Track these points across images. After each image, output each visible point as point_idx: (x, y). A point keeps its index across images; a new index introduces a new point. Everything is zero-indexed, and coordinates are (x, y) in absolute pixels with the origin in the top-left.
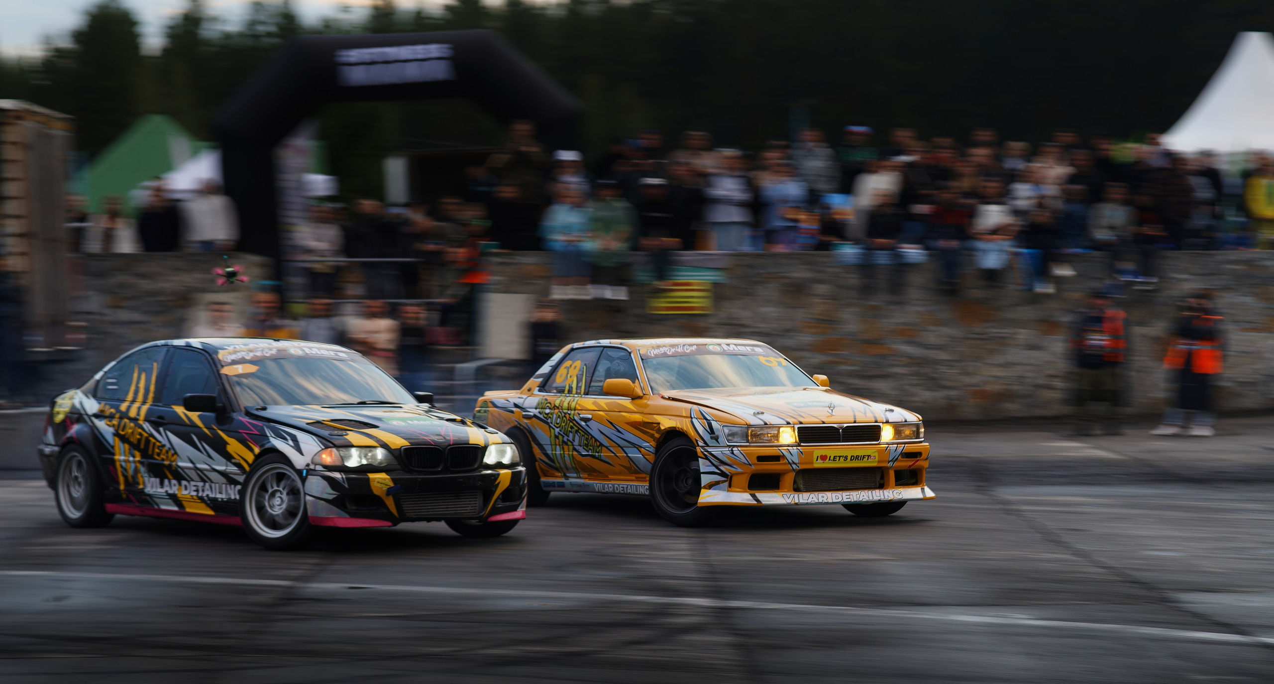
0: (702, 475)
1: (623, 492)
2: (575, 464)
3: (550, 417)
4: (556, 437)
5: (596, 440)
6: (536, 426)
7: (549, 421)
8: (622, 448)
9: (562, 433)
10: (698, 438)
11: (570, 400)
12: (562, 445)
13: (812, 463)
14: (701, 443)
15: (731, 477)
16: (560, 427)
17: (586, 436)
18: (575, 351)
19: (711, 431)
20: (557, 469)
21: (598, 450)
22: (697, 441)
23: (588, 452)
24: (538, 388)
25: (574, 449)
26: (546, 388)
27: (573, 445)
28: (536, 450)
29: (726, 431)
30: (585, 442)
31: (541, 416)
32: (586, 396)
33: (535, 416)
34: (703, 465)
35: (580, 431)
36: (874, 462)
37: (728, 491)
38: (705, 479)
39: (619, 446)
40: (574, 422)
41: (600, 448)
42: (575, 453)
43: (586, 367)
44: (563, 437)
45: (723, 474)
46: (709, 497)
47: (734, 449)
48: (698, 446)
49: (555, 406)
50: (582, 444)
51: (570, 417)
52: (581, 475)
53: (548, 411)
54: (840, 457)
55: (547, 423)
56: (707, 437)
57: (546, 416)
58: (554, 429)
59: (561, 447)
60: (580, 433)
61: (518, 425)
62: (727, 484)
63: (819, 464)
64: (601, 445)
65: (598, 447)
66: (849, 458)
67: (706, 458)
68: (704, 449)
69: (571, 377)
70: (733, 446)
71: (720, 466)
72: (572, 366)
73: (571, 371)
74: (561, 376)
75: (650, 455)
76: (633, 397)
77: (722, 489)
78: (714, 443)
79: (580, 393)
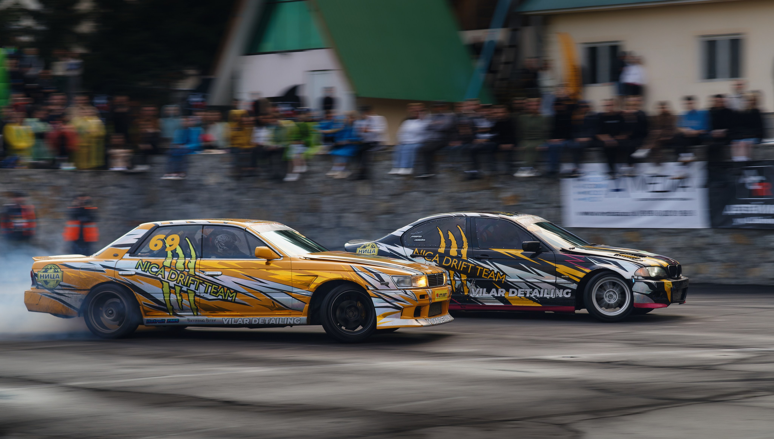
0: (375, 309)
1: (263, 323)
2: (195, 305)
3: (159, 274)
4: (170, 287)
5: (229, 289)
6: (140, 281)
7: (160, 276)
8: (265, 293)
9: (180, 285)
10: (368, 285)
11: (185, 262)
12: (180, 293)
13: (435, 299)
14: (371, 288)
15: (403, 309)
16: (177, 280)
17: (214, 286)
18: (160, 228)
19: (381, 280)
20: (167, 311)
21: (231, 296)
22: (367, 287)
23: (217, 297)
24: (129, 254)
25: (196, 295)
26: (136, 253)
27: (195, 292)
28: (141, 298)
29: (396, 279)
30: (213, 290)
31: (148, 274)
32: (202, 259)
33: (137, 273)
34: (376, 302)
35: (205, 283)
37: (401, 318)
38: (378, 312)
39: (261, 292)
40: (196, 277)
41: (234, 294)
42: (197, 298)
44: (181, 287)
45: (396, 307)
46: (383, 323)
47: (407, 291)
48: (369, 289)
49: (164, 266)
50: (209, 291)
51: (188, 273)
52: (199, 314)
53: (155, 270)
55: (159, 279)
56: (377, 284)
57: (155, 273)
58: (169, 283)
59: (178, 295)
60: (206, 285)
61: (114, 280)
62: (400, 314)
64: (236, 292)
65: (231, 294)
66: (442, 295)
67: (380, 297)
68: (375, 292)
69: (170, 246)
70: (404, 289)
71: (394, 302)
72: (166, 238)
73: (168, 242)
74: (156, 245)
75: (305, 297)
76: (270, 258)
77: (397, 317)
78: (384, 287)
79: (191, 257)
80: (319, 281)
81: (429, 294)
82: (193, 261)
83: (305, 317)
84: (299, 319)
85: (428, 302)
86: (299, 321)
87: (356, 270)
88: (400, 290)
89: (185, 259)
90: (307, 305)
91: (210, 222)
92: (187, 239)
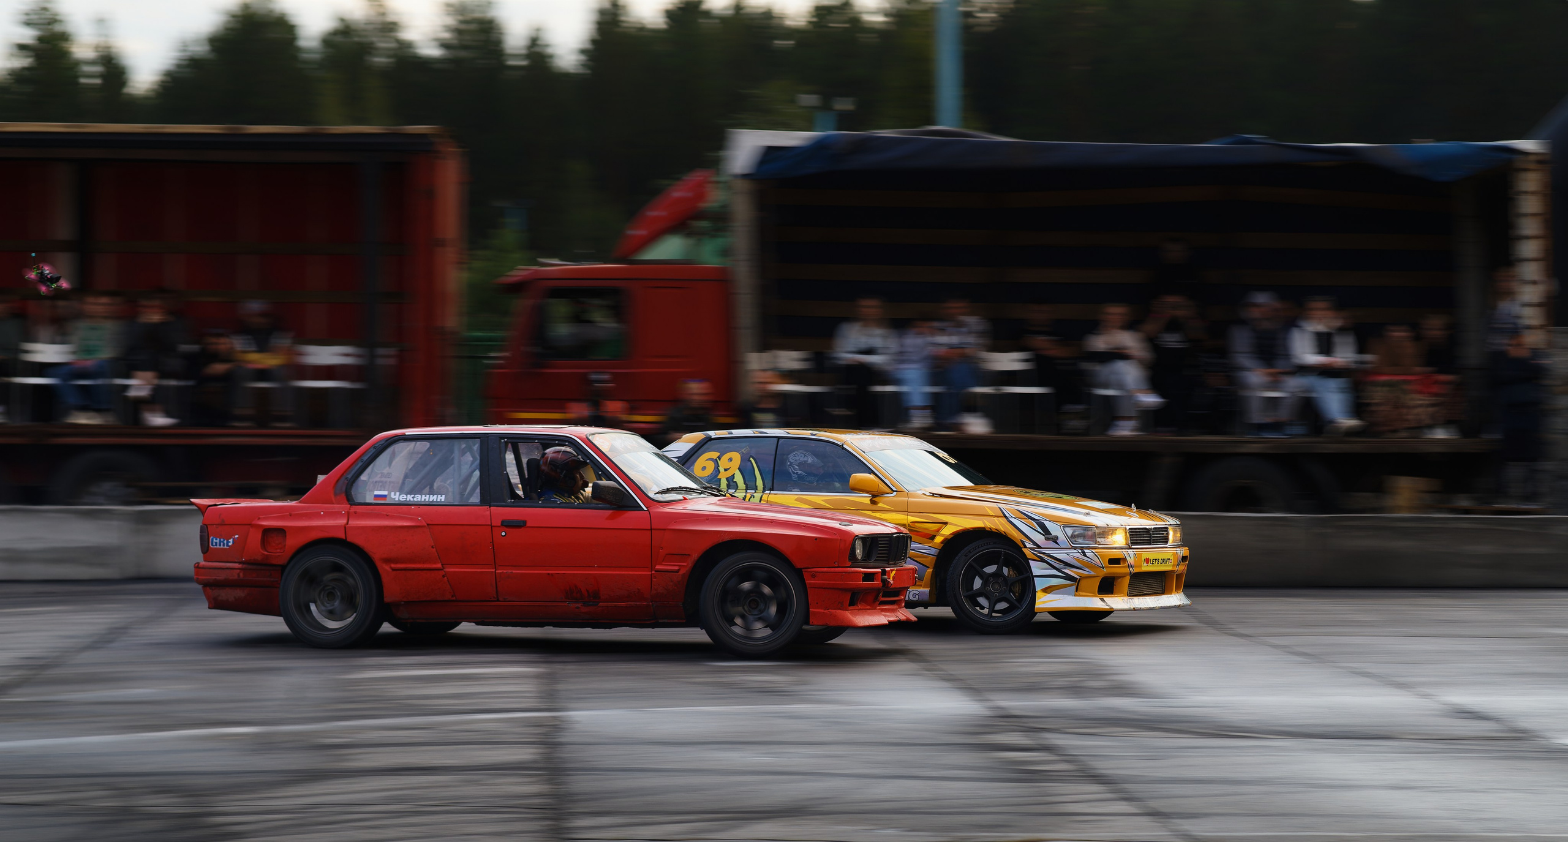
0: (1035, 578)
10: (1024, 539)
11: (745, 496)
13: (1141, 566)
14: (1029, 545)
15: (1079, 580)
18: (712, 441)
19: (1046, 531)
22: (1023, 542)
29: (1069, 531)
32: (772, 492)
34: (1037, 568)
36: (1170, 566)
37: (1075, 595)
38: (1040, 584)
43: (753, 458)
45: (1069, 577)
46: (1047, 602)
47: (1085, 551)
48: (1025, 547)
54: (1156, 560)
56: (1039, 538)
62: (1074, 588)
63: (1146, 568)
66: (1160, 561)
67: (1042, 560)
68: (1036, 551)
69: (726, 470)
70: (1082, 548)
71: (1065, 569)
72: (719, 458)
73: (723, 463)
74: (704, 468)
75: (926, 557)
76: (876, 493)
77: (1069, 594)
78: (1051, 544)
79: (756, 488)
80: (947, 531)
81: (1128, 558)
82: (758, 495)
83: (927, 590)
84: (917, 593)
85: (1127, 570)
86: (917, 596)
87: (1008, 515)
88: (1075, 548)
89: (746, 491)
90: (930, 570)
91: (789, 434)
92: (751, 459)
